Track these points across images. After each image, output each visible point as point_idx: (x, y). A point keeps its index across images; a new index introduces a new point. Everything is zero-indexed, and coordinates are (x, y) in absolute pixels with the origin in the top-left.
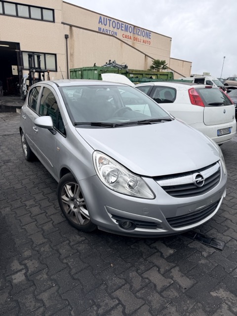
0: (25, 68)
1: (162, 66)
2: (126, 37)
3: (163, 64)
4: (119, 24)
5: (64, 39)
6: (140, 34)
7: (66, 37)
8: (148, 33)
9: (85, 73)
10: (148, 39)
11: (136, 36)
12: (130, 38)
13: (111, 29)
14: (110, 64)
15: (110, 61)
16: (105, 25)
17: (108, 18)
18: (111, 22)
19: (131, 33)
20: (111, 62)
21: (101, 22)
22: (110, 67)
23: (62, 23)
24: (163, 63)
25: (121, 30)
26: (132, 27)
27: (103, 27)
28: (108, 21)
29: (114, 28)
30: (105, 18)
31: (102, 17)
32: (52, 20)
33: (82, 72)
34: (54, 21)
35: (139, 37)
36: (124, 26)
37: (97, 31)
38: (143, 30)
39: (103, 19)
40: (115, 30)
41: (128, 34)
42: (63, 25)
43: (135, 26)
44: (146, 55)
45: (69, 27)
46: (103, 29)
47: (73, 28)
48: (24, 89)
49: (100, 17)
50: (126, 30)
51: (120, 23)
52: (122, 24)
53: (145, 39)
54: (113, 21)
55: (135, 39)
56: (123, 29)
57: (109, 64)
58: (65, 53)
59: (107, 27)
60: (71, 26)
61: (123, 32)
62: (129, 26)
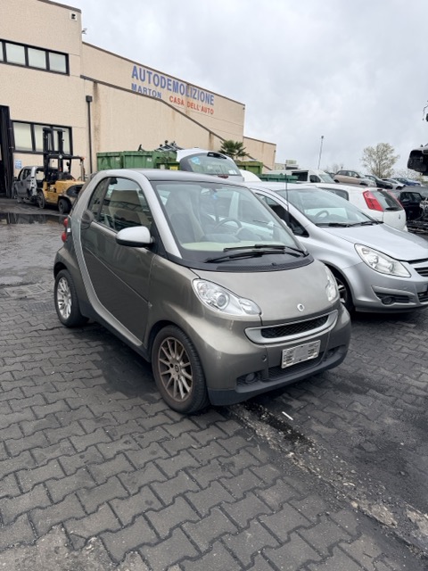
0: (17, 149)
1: (237, 151)
2: (175, 101)
3: (238, 148)
4: (163, 79)
5: (85, 104)
6: (196, 96)
7: (89, 100)
8: (209, 96)
9: (127, 160)
10: (209, 106)
11: (191, 100)
12: (182, 103)
13: (152, 87)
14: (167, 147)
15: (166, 142)
16: (143, 80)
17: (146, 70)
18: (152, 76)
19: (182, 94)
20: (168, 144)
21: (136, 75)
22: (168, 152)
23: (82, 77)
24: (239, 146)
25: (169, 89)
26: (185, 85)
27: (139, 83)
28: (147, 75)
29: (157, 85)
30: (143, 69)
31: (138, 67)
32: (64, 70)
33: (122, 160)
34: (67, 73)
35: (195, 102)
36: (171, 83)
37: (130, 89)
38: (201, 91)
39: (139, 70)
40: (159, 89)
41: (178, 96)
42: (82, 80)
43: (188, 84)
44: (211, 133)
45: (92, 83)
46: (140, 87)
47: (99, 85)
48: (31, 185)
49: (135, 67)
50: (175, 90)
51: (166, 78)
52: (169, 80)
53: (205, 105)
54: (156, 75)
55: (190, 105)
56: (171, 87)
57: (165, 147)
58: (86, 125)
59: (145, 84)
60: (96, 82)
61: (171, 93)
62: (180, 83)
